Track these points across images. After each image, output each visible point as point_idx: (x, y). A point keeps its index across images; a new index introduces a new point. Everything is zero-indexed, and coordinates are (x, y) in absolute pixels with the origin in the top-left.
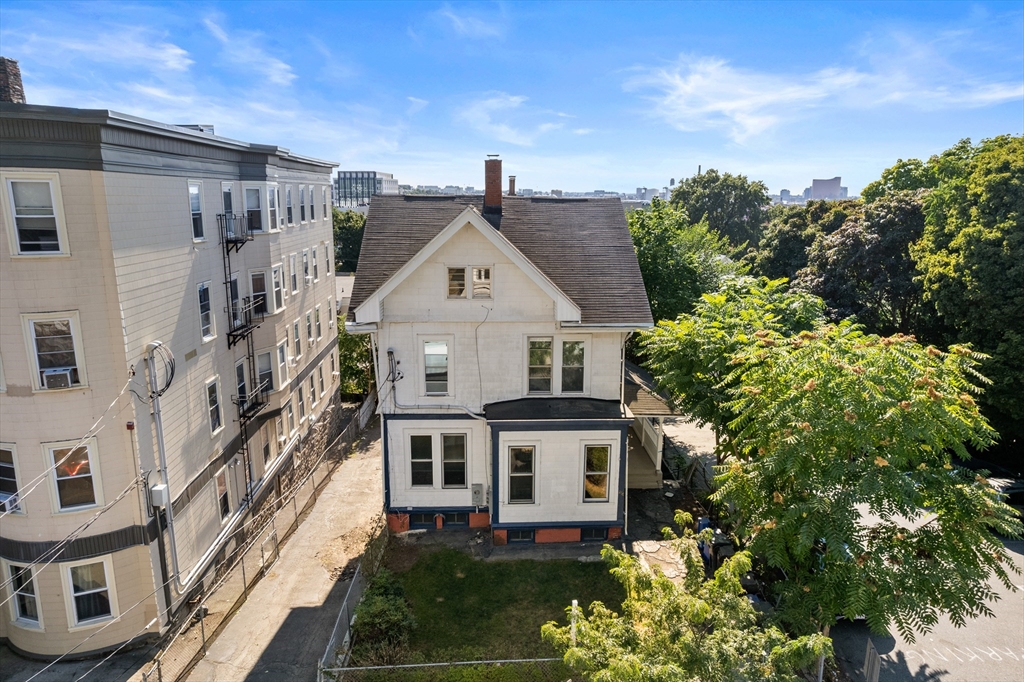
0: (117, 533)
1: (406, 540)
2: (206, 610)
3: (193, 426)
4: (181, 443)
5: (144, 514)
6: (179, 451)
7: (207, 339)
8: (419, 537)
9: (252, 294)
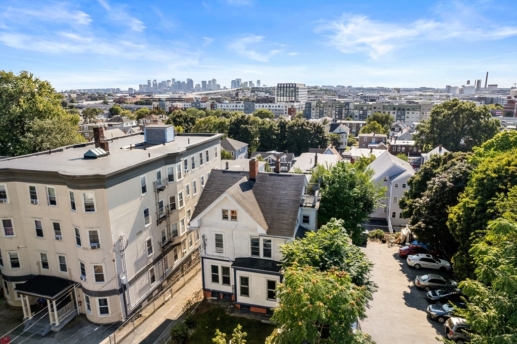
0: (111, 291)
1: (209, 301)
2: (141, 315)
3: (139, 255)
4: (134, 262)
5: (118, 286)
6: (133, 265)
7: (147, 226)
8: (213, 300)
9: (169, 204)
